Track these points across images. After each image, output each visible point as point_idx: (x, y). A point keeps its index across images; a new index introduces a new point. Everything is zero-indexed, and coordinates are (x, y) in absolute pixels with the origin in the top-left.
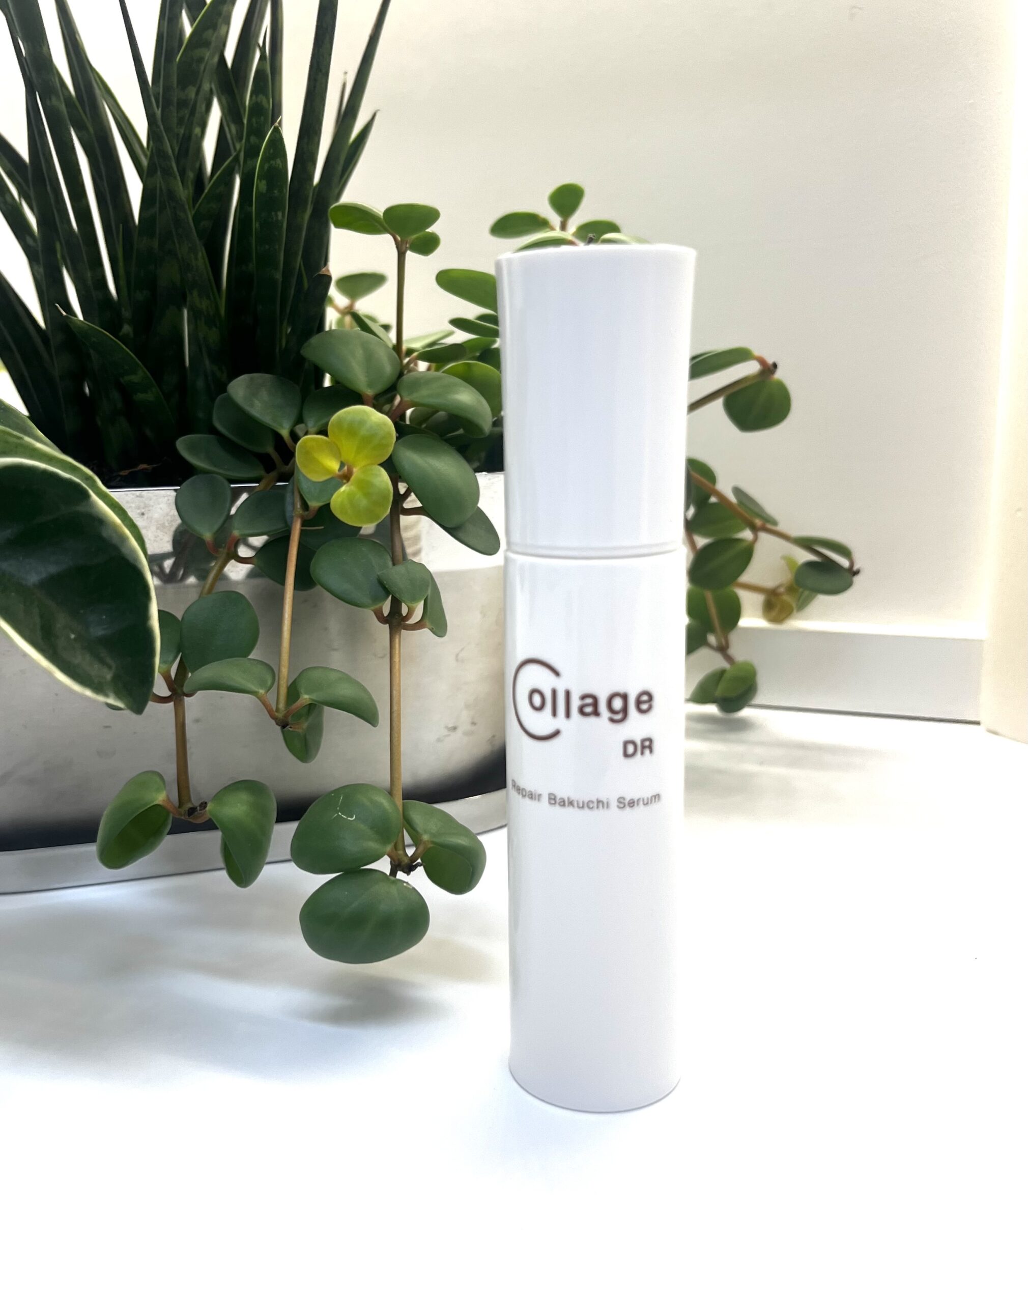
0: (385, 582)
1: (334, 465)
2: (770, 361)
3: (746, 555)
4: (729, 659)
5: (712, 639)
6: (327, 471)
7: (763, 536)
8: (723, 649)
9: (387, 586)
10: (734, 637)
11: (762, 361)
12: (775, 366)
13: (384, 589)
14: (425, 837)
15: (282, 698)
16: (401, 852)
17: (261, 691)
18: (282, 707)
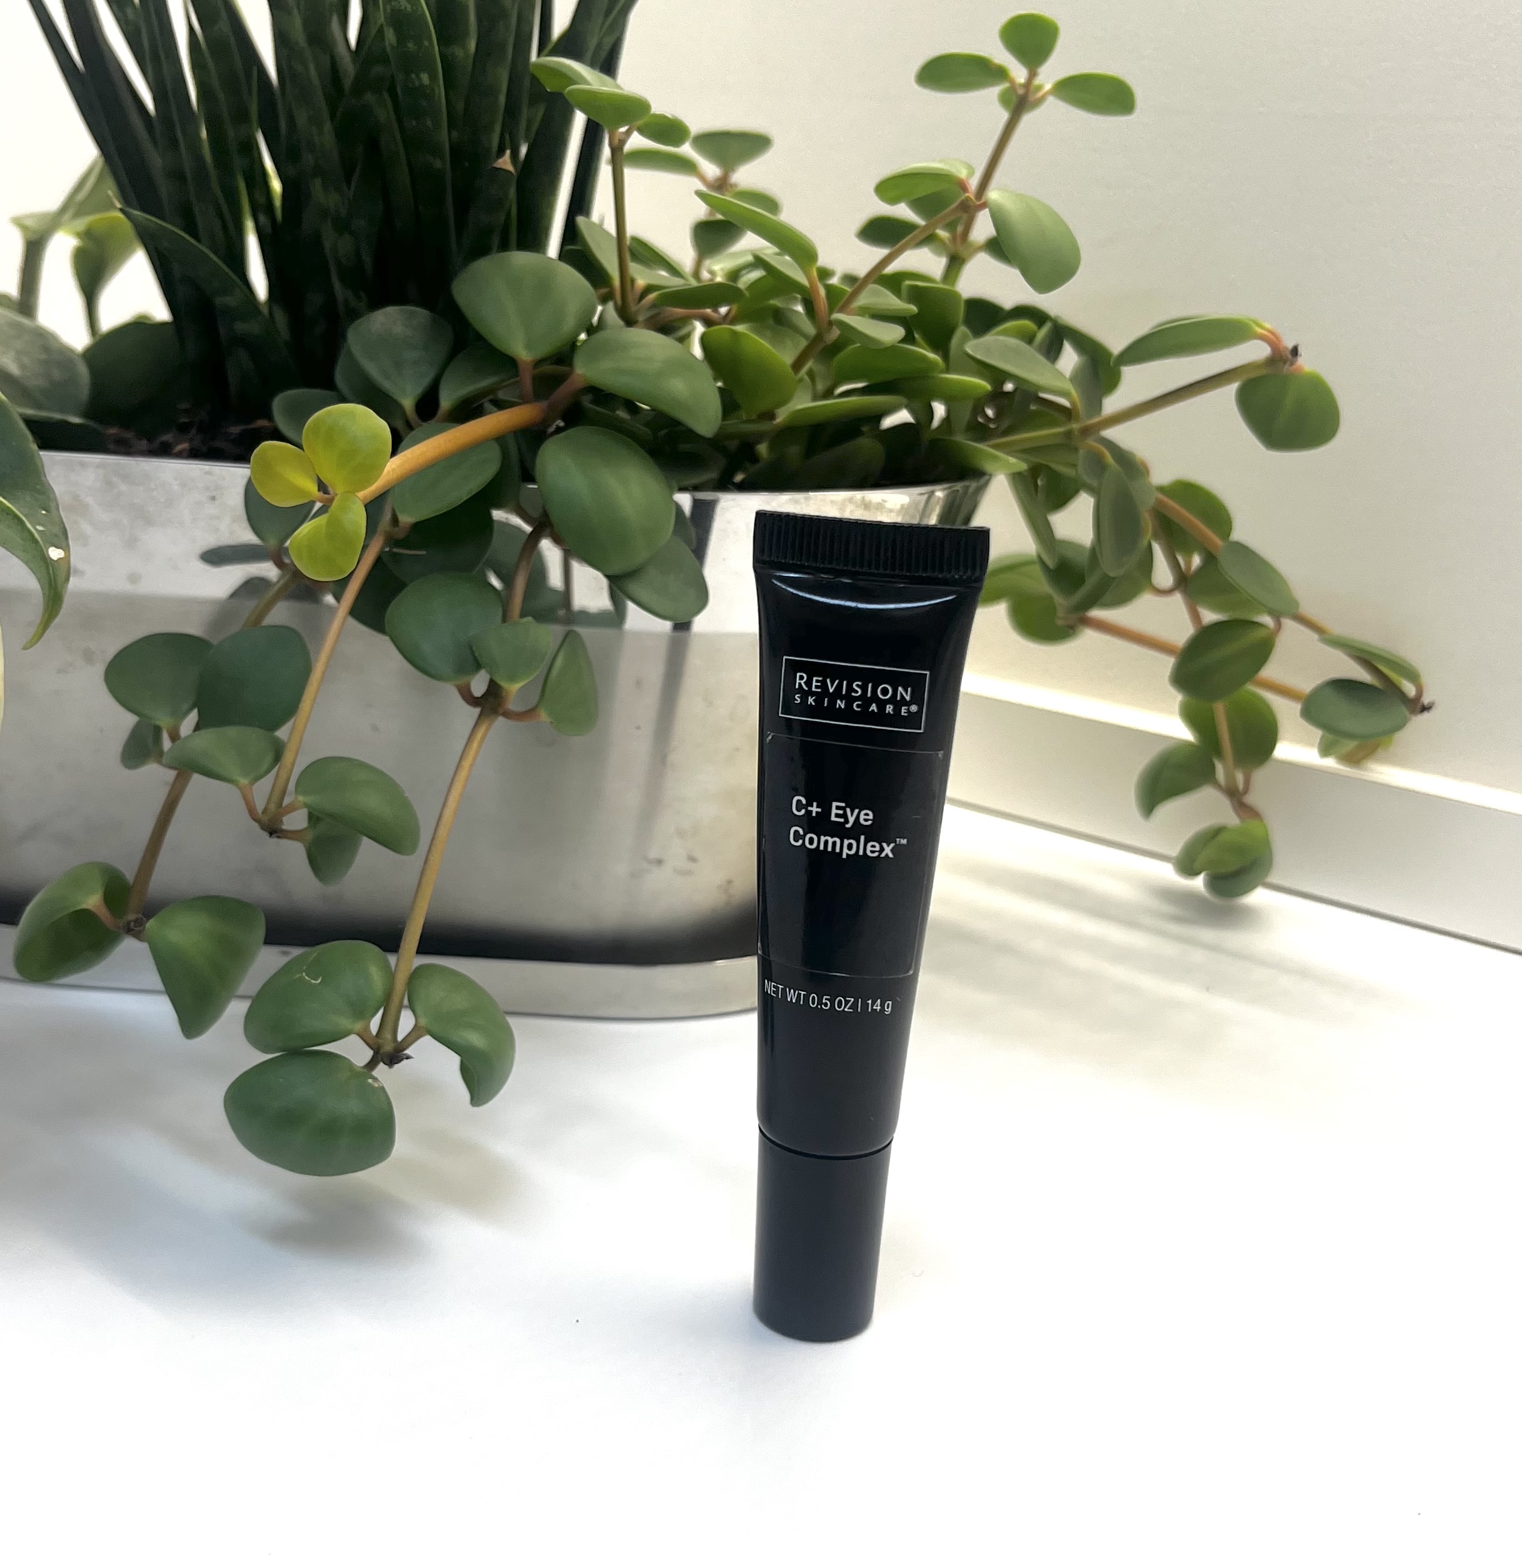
0: (476, 649)
9: (479, 654)
13: (474, 658)
14: (423, 1022)
15: (277, 794)
16: (388, 1036)
17: (244, 781)
18: (272, 807)
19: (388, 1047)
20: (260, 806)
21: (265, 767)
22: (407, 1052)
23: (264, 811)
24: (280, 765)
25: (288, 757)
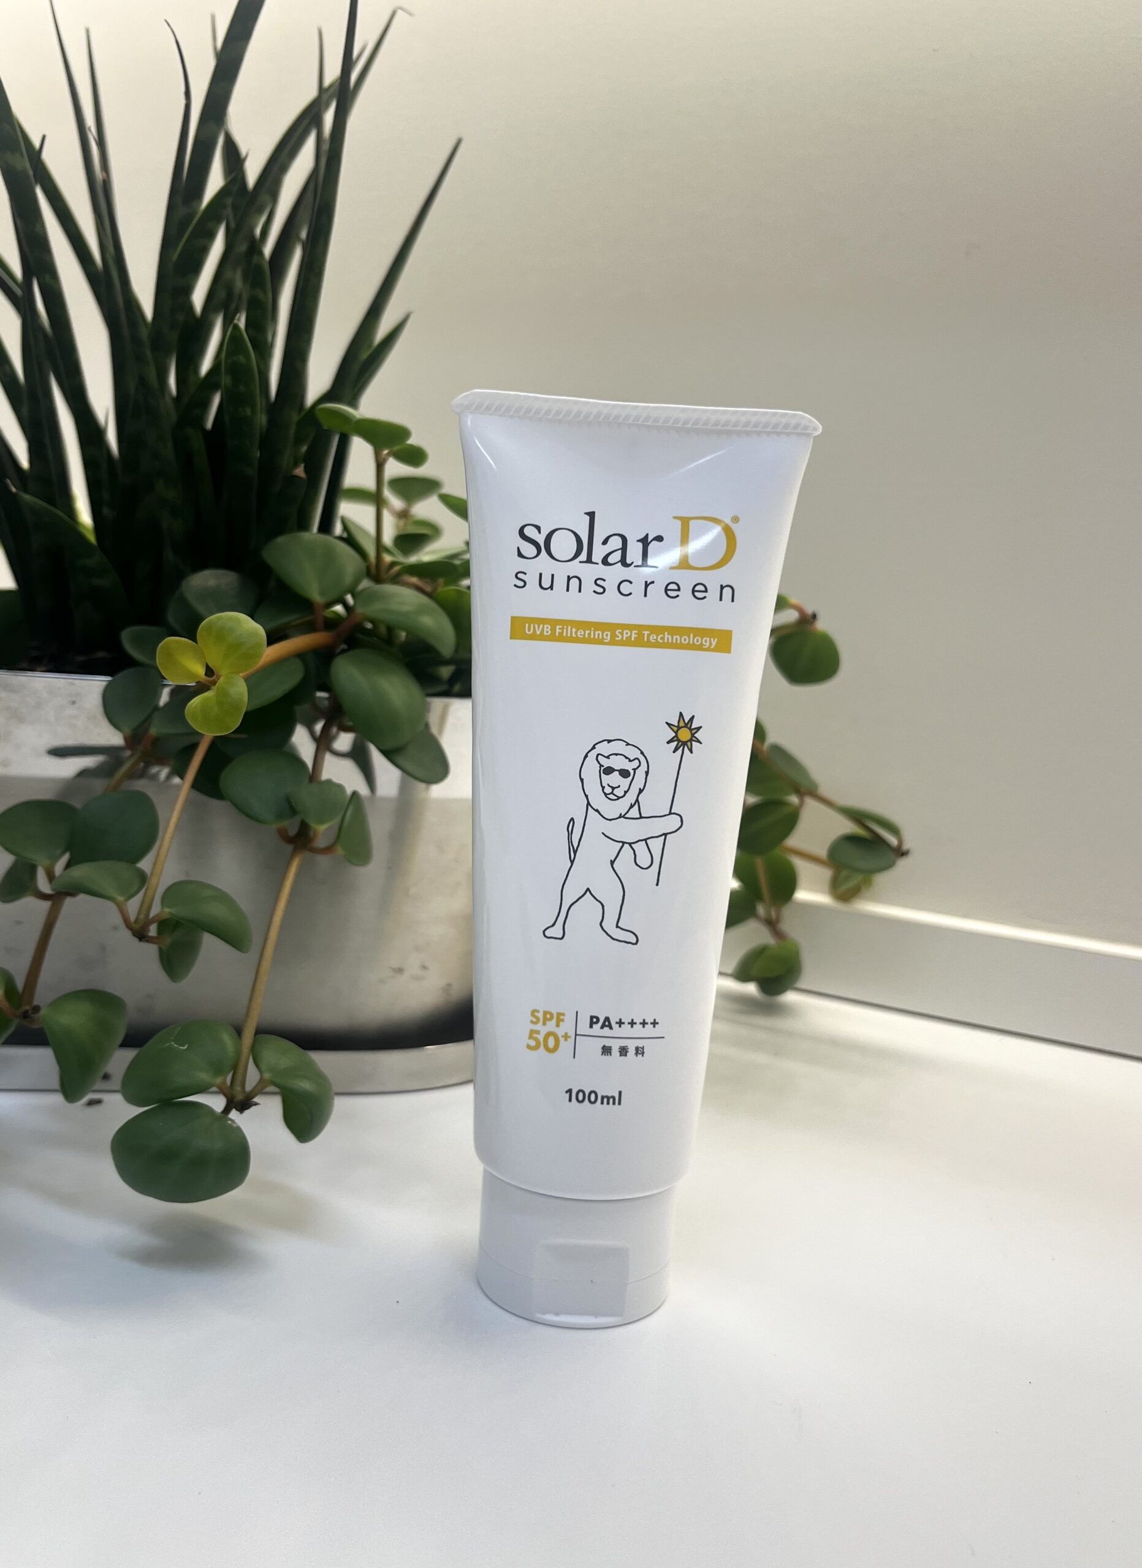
0: (292, 800)
1: (200, 671)
2: (809, 610)
3: (791, 821)
4: (778, 933)
5: (761, 910)
6: (191, 675)
7: (810, 802)
8: (772, 924)
9: (293, 804)
10: (787, 911)
11: (800, 610)
12: (814, 616)
13: (290, 808)
14: (267, 1076)
15: (145, 907)
16: (238, 1088)
17: (120, 898)
18: (142, 917)
19: (240, 1097)
20: (132, 918)
21: (135, 888)
22: (256, 1100)
23: (136, 921)
24: (148, 886)
25: (154, 881)
